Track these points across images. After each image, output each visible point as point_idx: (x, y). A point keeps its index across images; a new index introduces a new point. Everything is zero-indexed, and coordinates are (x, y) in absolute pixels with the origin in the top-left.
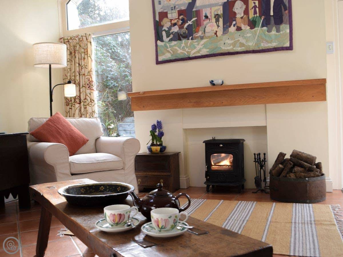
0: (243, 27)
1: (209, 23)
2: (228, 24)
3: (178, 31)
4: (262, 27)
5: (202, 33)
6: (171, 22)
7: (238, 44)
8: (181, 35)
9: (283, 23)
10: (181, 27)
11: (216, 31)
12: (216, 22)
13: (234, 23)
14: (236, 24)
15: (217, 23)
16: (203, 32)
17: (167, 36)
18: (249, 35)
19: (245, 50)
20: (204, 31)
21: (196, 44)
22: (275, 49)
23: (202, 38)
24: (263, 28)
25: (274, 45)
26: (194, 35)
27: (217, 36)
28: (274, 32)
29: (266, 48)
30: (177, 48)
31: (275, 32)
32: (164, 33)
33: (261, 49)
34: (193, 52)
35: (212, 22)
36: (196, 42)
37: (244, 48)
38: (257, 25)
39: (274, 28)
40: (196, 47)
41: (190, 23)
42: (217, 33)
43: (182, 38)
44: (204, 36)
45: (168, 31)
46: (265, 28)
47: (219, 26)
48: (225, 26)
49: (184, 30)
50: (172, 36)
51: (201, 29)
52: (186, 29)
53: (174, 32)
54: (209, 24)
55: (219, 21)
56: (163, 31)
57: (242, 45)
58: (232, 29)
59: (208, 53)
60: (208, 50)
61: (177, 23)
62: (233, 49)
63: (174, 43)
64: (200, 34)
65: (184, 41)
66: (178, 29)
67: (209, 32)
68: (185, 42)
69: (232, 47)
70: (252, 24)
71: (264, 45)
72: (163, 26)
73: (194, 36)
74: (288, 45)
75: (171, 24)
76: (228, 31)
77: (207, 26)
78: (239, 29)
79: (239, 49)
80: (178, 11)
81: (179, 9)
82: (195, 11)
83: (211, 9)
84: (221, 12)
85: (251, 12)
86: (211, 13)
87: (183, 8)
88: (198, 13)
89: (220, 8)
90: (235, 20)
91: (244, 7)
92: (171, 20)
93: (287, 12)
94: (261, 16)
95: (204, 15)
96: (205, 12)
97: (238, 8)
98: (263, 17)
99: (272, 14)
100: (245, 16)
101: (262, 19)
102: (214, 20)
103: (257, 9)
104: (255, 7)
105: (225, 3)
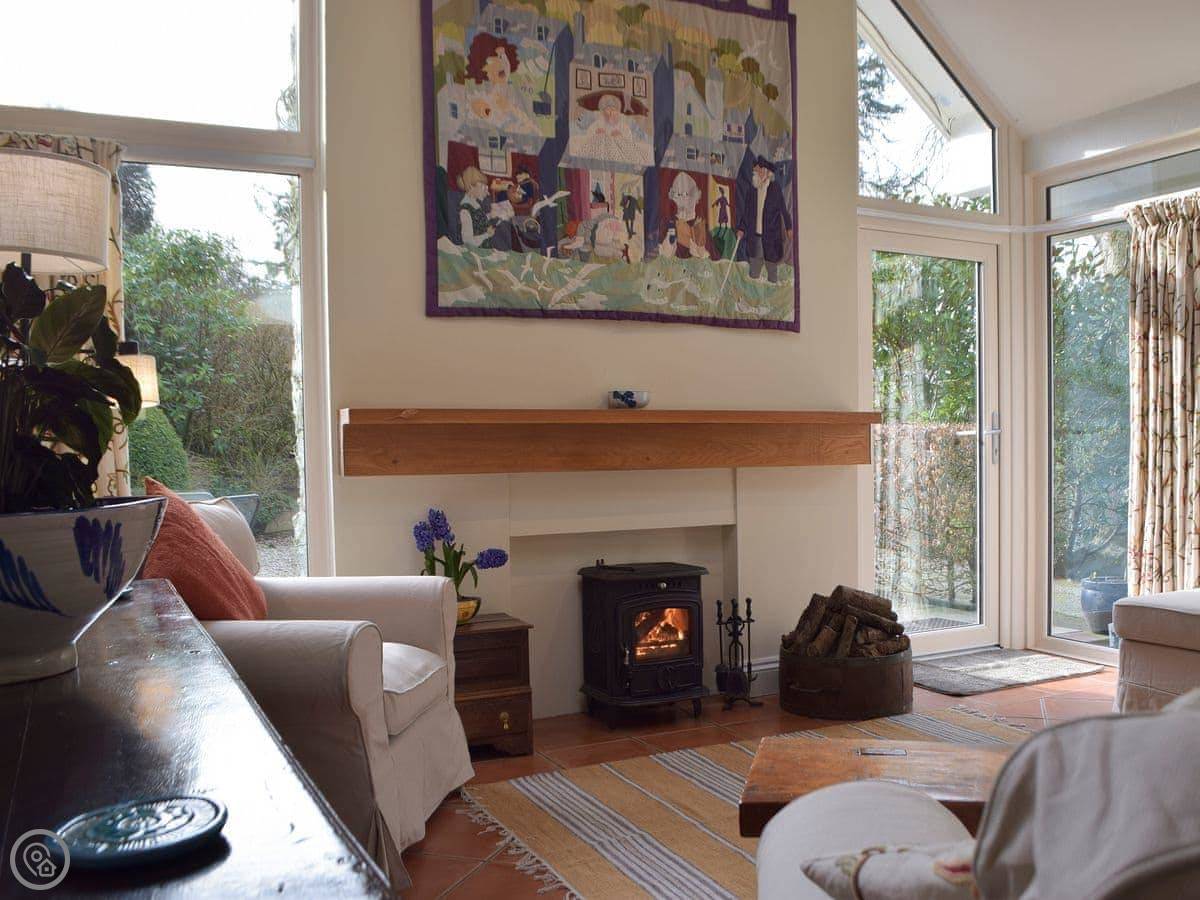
0: (694, 249)
1: (605, 217)
2: (657, 233)
3: (511, 219)
4: (738, 261)
5: (585, 243)
6: (489, 184)
7: (680, 296)
8: (521, 234)
9: (783, 260)
10: (521, 209)
11: (627, 247)
12: (625, 218)
13: (672, 232)
14: (676, 236)
15: (630, 222)
16: (588, 240)
17: (475, 228)
18: (707, 275)
19: (697, 314)
20: (593, 238)
21: (567, 271)
22: (764, 324)
23: (584, 258)
24: (740, 263)
25: (763, 312)
26: (560, 243)
28: (763, 280)
29: (745, 318)
30: (508, 273)
32: (465, 217)
33: (733, 317)
34: (559, 295)
35: (613, 216)
36: (567, 266)
37: (694, 308)
38: (725, 253)
39: (764, 269)
40: (567, 283)
41: (548, 202)
42: (630, 251)
43: (523, 245)
44: (589, 252)
46: (744, 264)
47: (634, 233)
48: (650, 237)
49: (530, 222)
50: (490, 232)
51: (583, 229)
52: (538, 219)
53: (497, 219)
54: (608, 221)
55: (633, 219)
56: (463, 207)
57: (691, 299)
58: (667, 249)
59: (602, 308)
60: (604, 298)
61: (509, 195)
62: (669, 308)
63: (496, 256)
64: (578, 243)
65: (530, 255)
66: (512, 213)
67: (606, 245)
68: (532, 257)
69: (666, 300)
70: (716, 247)
71: (742, 309)
72: (463, 192)
73: (559, 247)
74: (790, 316)
75: (490, 190)
76: (658, 252)
77: (600, 225)
78: (683, 252)
79: (682, 309)
80: (513, 154)
81: (516, 150)
82: (566, 169)
83: (613, 176)
84: (637, 190)
85: (714, 214)
86: (612, 187)
87: (530, 150)
88: (574, 178)
89: (637, 181)
90: (674, 226)
91: (697, 195)
92: (490, 179)
93: (791, 232)
94: (735, 230)
95: (592, 188)
96: (596, 180)
97: (683, 193)
98: (740, 235)
99: (759, 230)
100: (699, 221)
101: (739, 238)
102: (619, 211)
103: (728, 208)
104: (722, 201)
105: (649, 168)
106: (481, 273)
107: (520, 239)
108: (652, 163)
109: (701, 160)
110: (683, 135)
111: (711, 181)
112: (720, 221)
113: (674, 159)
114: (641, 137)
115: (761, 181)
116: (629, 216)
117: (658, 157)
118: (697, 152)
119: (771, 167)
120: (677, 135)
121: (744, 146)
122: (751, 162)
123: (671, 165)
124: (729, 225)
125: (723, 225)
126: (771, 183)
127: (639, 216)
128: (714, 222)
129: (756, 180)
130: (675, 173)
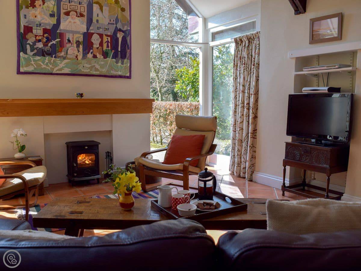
0: (98, 55)
1: (71, 47)
2: (87, 51)
3: (42, 47)
4: (112, 59)
6: (36, 37)
7: (94, 69)
8: (45, 51)
9: (126, 58)
10: (45, 45)
11: (77, 55)
12: (77, 47)
13: (91, 51)
14: (93, 52)
15: (78, 48)
17: (31, 50)
18: (102, 63)
19: (99, 74)
20: (67, 53)
21: (59, 62)
22: (120, 77)
24: (113, 59)
25: (120, 73)
27: (77, 59)
28: (119, 64)
29: (114, 75)
30: (40, 63)
31: (121, 64)
32: (28, 47)
33: (111, 75)
34: (56, 69)
35: (73, 46)
36: (59, 60)
37: (98, 72)
38: (108, 56)
39: (120, 61)
40: (59, 65)
42: (78, 56)
43: (45, 55)
44: (66, 57)
45: (32, 45)
46: (114, 60)
47: (80, 51)
48: (84, 52)
49: (48, 48)
50: (35, 51)
51: (64, 49)
53: (38, 47)
54: (71, 48)
55: (79, 47)
56: (28, 44)
57: (97, 70)
58: (90, 56)
59: (70, 72)
60: (70, 70)
61: (42, 40)
62: (90, 72)
63: (38, 58)
64: (62, 54)
66: (42, 46)
67: (71, 55)
68: (48, 58)
69: (89, 70)
70: (105, 55)
71: (113, 73)
72: (28, 40)
73: (57, 55)
74: (128, 75)
75: (36, 39)
76: (87, 57)
77: (69, 49)
78: (95, 56)
79: (94, 73)
80: (43, 29)
81: (44, 28)
82: (59, 33)
83: (73, 35)
84: (81, 39)
85: (105, 45)
86: (73, 38)
87: (48, 28)
88: (61, 35)
89: (81, 36)
90: (92, 49)
91: (100, 40)
92: (36, 36)
93: (129, 50)
94: (112, 50)
95: (67, 38)
96: (68, 36)
97: (96, 40)
98: (113, 51)
99: (119, 50)
100: (100, 47)
101: (113, 52)
102: (75, 45)
103: (109, 44)
104: (108, 42)
105: (85, 32)
106: (33, 63)
107: (45, 53)
108: (86, 31)
109: (101, 30)
110: (96, 23)
111: (104, 36)
112: (107, 48)
113: (93, 30)
114: (83, 24)
115: (120, 36)
116: (78, 46)
117: (88, 29)
118: (100, 27)
119: (123, 31)
120: (94, 23)
121: (115, 25)
122: (117, 30)
123: (92, 32)
124: (110, 49)
125: (108, 49)
126: (123, 36)
127: (81, 46)
128: (105, 47)
129: (118, 35)
130: (93, 34)
